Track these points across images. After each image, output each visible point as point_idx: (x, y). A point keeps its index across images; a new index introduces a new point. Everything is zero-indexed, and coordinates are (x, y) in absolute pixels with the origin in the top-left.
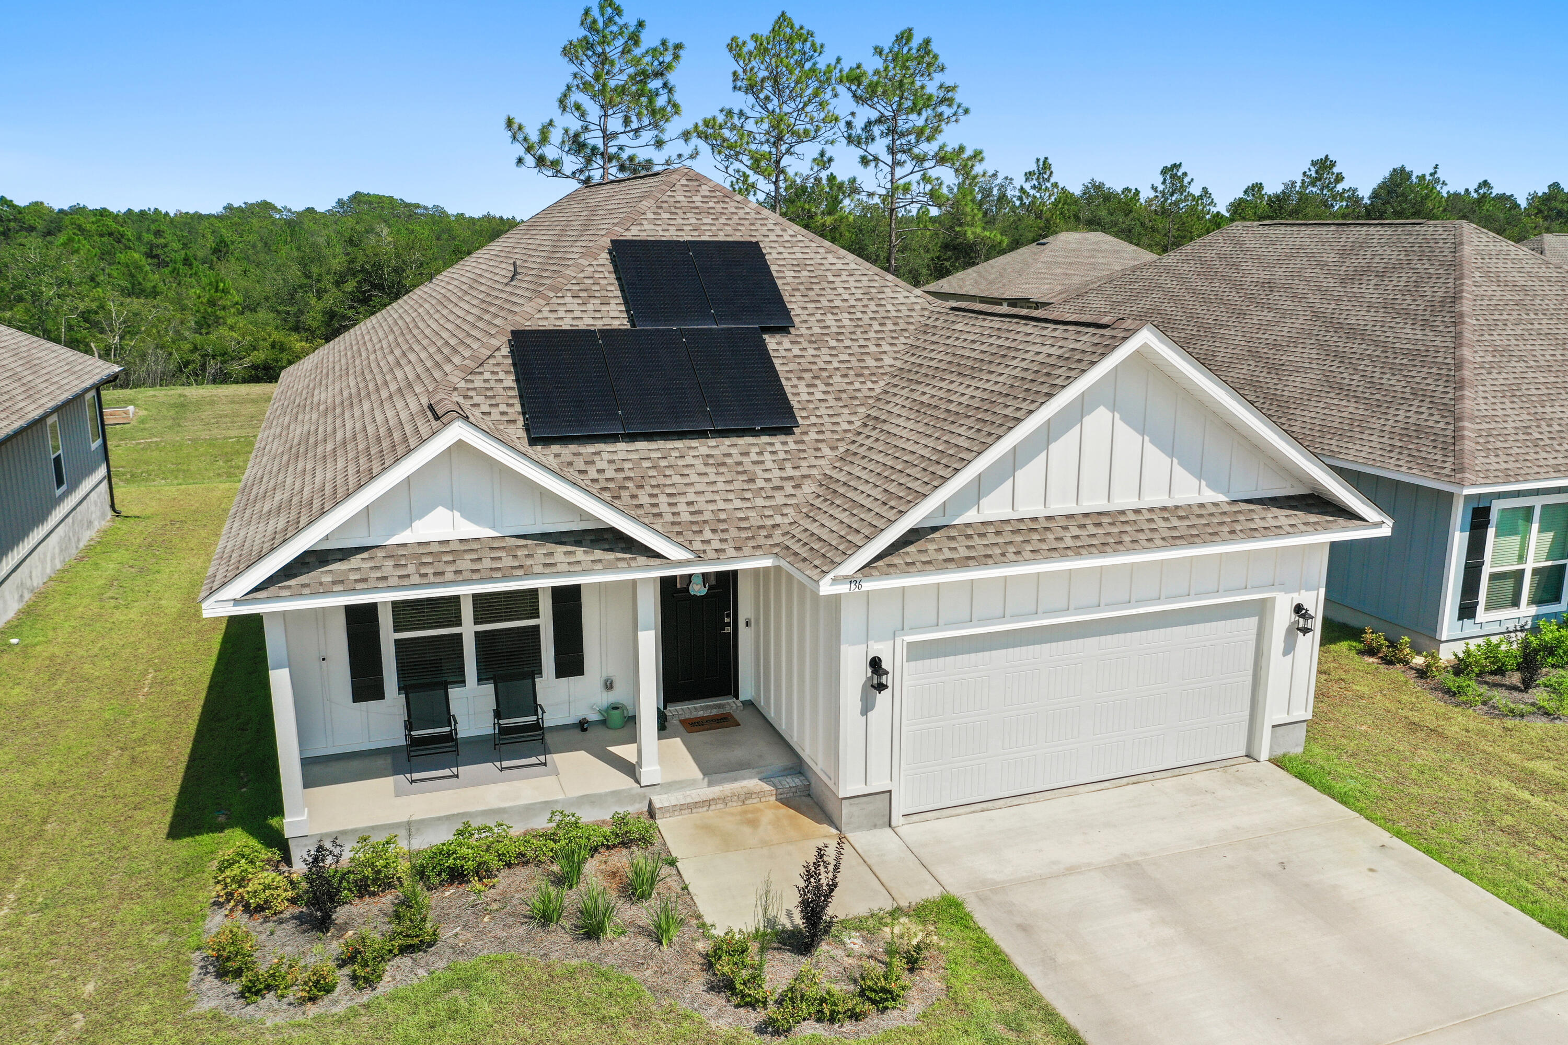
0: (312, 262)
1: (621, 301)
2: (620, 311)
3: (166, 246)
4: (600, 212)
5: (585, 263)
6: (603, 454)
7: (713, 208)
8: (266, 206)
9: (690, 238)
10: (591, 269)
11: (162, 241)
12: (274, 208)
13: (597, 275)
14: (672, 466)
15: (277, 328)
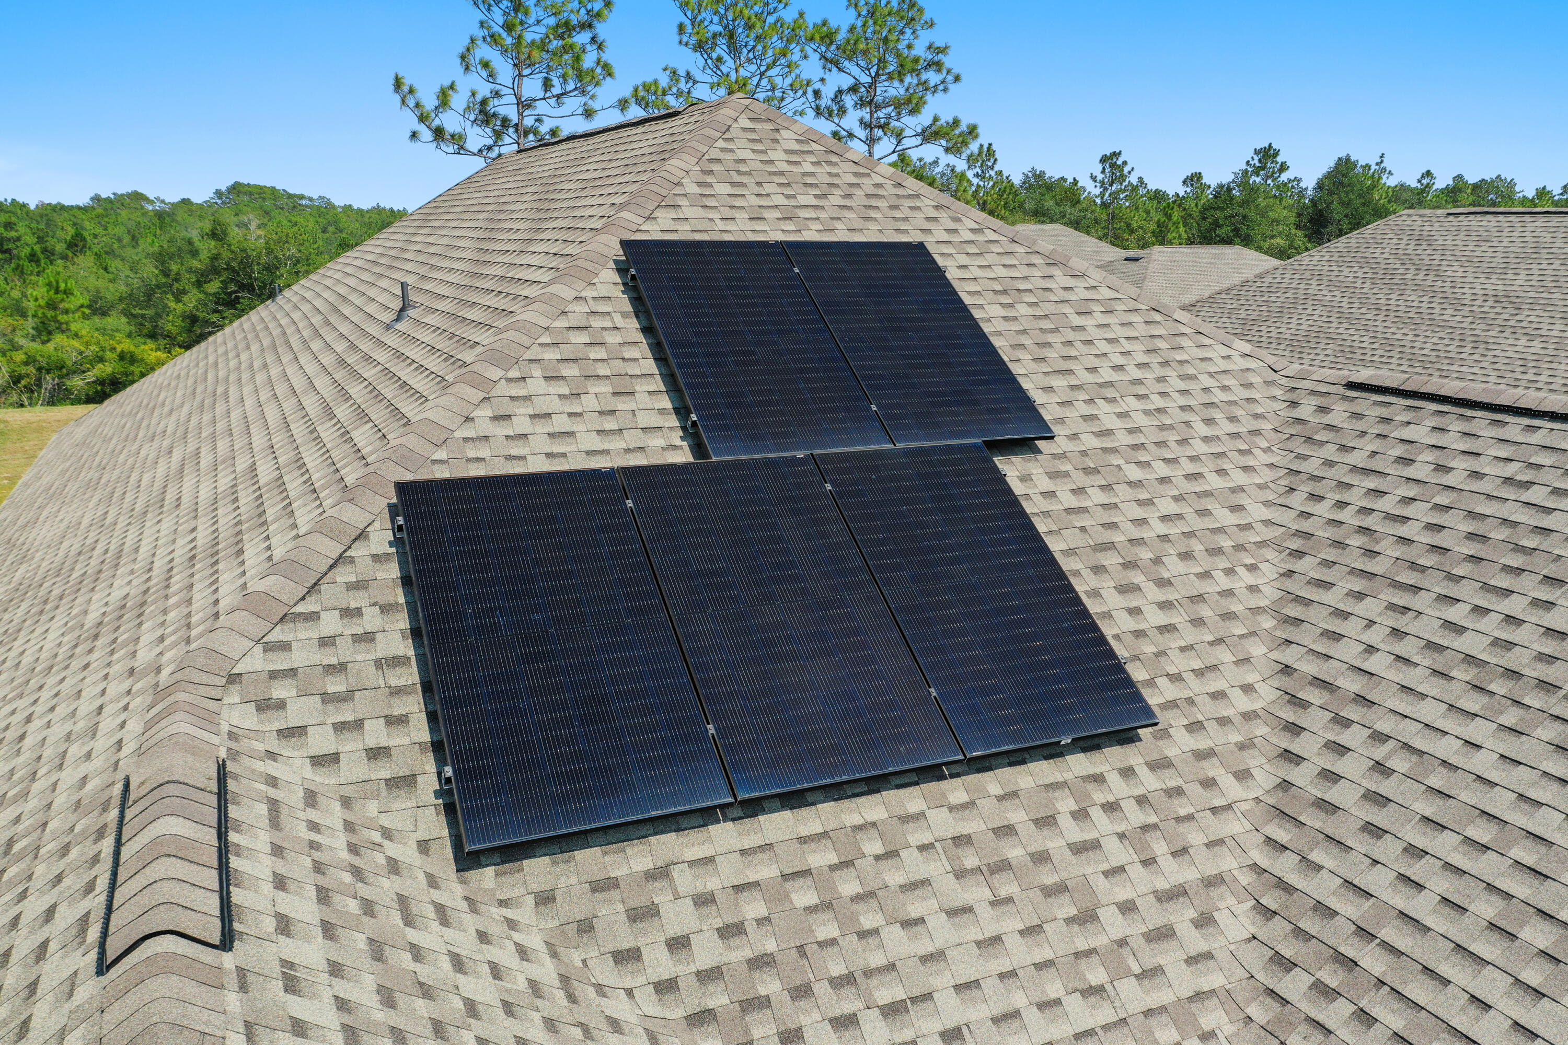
0: (171, 258)
1: (658, 384)
2: (662, 411)
3: (18, 239)
4: (566, 186)
5: (567, 293)
6: (676, 872)
7: (812, 174)
8: (137, 197)
9: (780, 237)
10: (581, 308)
11: (13, 234)
12: (146, 199)
13: (597, 323)
14: (872, 894)
15: (129, 336)
